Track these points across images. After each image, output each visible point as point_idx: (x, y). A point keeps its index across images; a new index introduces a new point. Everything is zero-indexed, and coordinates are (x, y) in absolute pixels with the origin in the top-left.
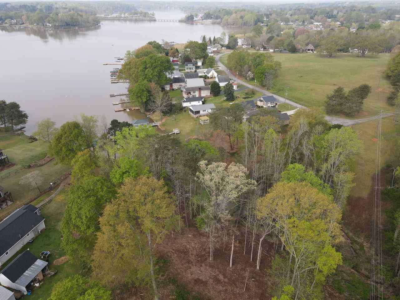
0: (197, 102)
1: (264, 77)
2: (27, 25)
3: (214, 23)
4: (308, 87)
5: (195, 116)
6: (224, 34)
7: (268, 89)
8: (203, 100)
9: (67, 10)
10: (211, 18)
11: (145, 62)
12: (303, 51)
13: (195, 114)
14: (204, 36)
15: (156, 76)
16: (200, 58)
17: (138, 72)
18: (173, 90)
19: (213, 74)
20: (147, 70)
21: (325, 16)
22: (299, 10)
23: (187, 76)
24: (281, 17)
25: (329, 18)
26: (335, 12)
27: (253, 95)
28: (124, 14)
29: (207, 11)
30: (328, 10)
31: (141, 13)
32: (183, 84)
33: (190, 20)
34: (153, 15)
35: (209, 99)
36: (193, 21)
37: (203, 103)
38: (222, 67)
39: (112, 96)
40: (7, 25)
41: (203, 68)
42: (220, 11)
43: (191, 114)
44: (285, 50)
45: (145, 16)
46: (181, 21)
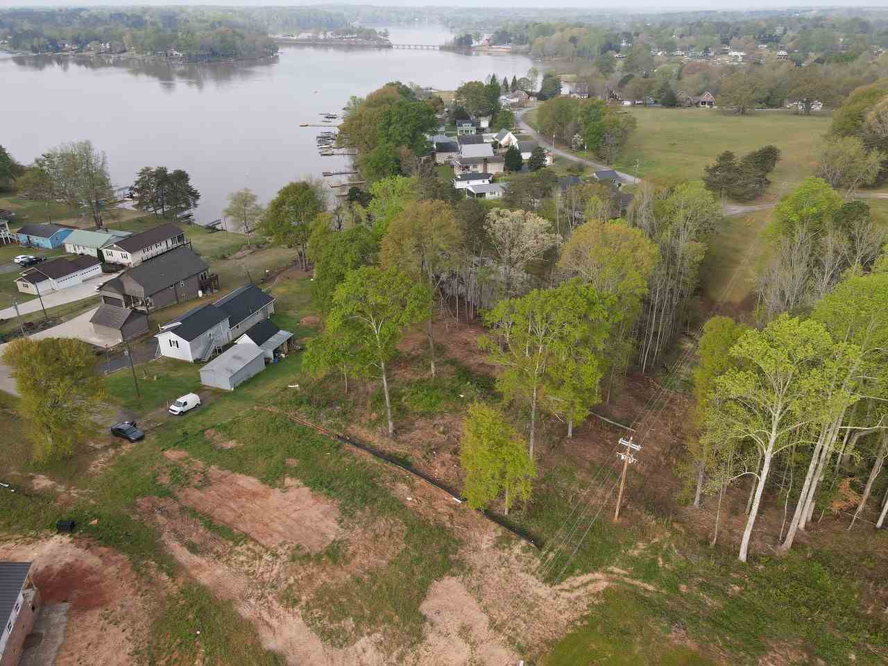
0: (481, 181)
1: (601, 140)
2: (132, 53)
3: (514, 53)
6: (535, 72)
7: (608, 163)
8: (490, 178)
9: (208, 24)
10: (510, 41)
11: (389, 113)
12: (691, 105)
14: (494, 76)
15: (408, 136)
16: (485, 115)
17: (374, 131)
18: (436, 164)
19: (510, 140)
20: (392, 127)
21: (754, 38)
22: (699, 24)
23: (462, 140)
24: (657, 40)
25: (764, 42)
26: (779, 30)
27: (580, 173)
28: (325, 33)
29: (501, 27)
30: (764, 25)
31: (360, 31)
32: (454, 155)
33: (463, 45)
34: (386, 35)
35: (501, 178)
36: (470, 48)
37: (491, 183)
38: (526, 130)
39: (326, 174)
40: (92, 54)
41: (491, 132)
42: (527, 27)
44: (656, 102)
45: (368, 38)
46: (443, 48)
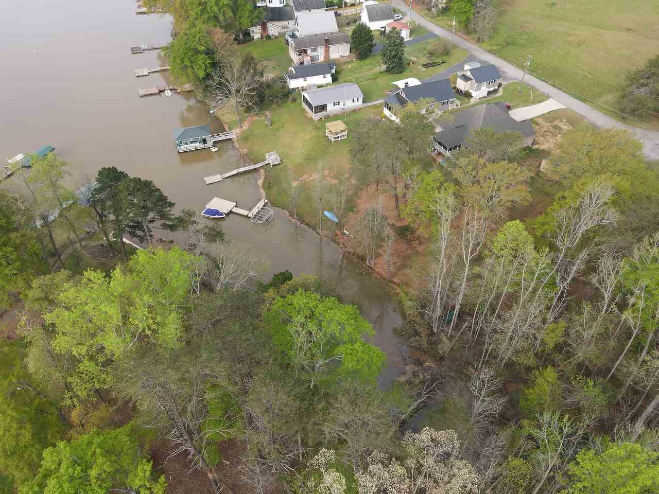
0: (321, 77)
4: (570, 35)
5: (316, 117)
7: (479, 39)
8: (333, 71)
13: (315, 113)
18: (269, 37)
23: (299, 3)
27: (445, 58)
32: (290, 24)
35: (345, 67)
37: (335, 79)
39: (136, 51)
43: (307, 109)
